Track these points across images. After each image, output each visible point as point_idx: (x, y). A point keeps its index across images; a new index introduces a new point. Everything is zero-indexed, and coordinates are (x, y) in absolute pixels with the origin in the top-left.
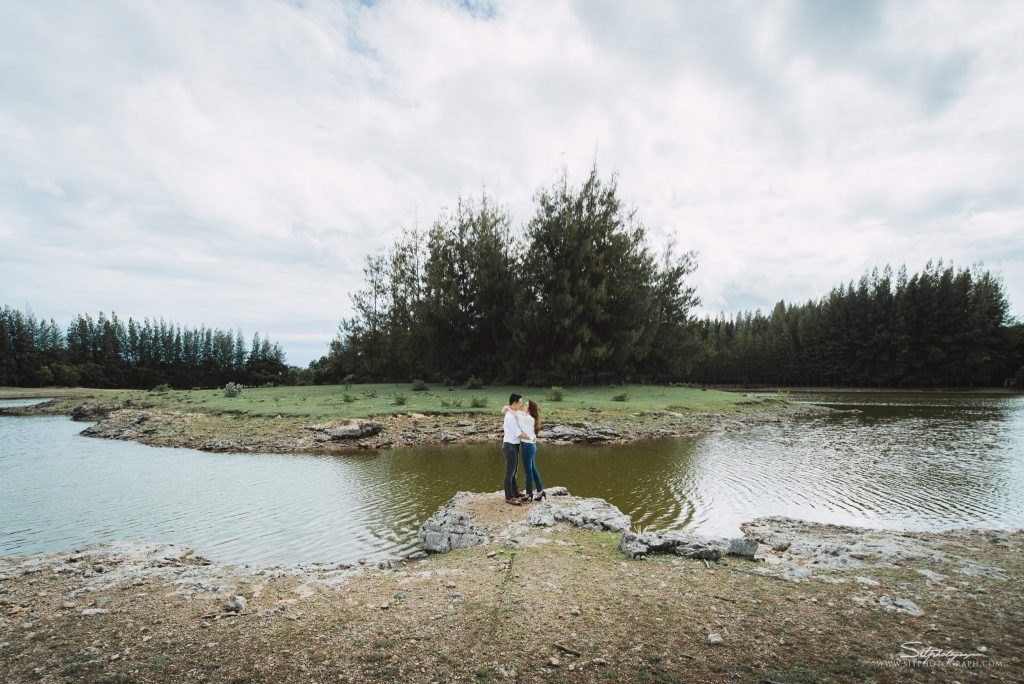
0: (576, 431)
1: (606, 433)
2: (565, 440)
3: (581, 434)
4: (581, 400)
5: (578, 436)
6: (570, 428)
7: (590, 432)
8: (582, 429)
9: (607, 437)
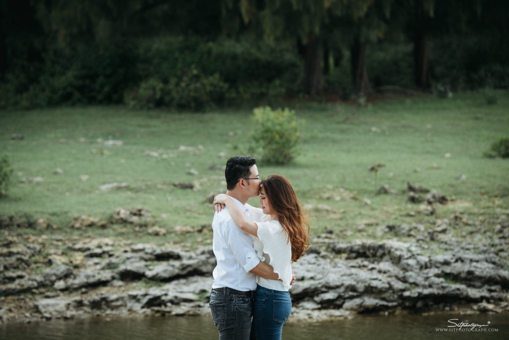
0: (364, 274)
1: (470, 279)
2: (326, 305)
3: (381, 282)
4: (370, 159)
5: (370, 290)
6: (341, 261)
7: (412, 276)
8: (385, 265)
9: (474, 293)
